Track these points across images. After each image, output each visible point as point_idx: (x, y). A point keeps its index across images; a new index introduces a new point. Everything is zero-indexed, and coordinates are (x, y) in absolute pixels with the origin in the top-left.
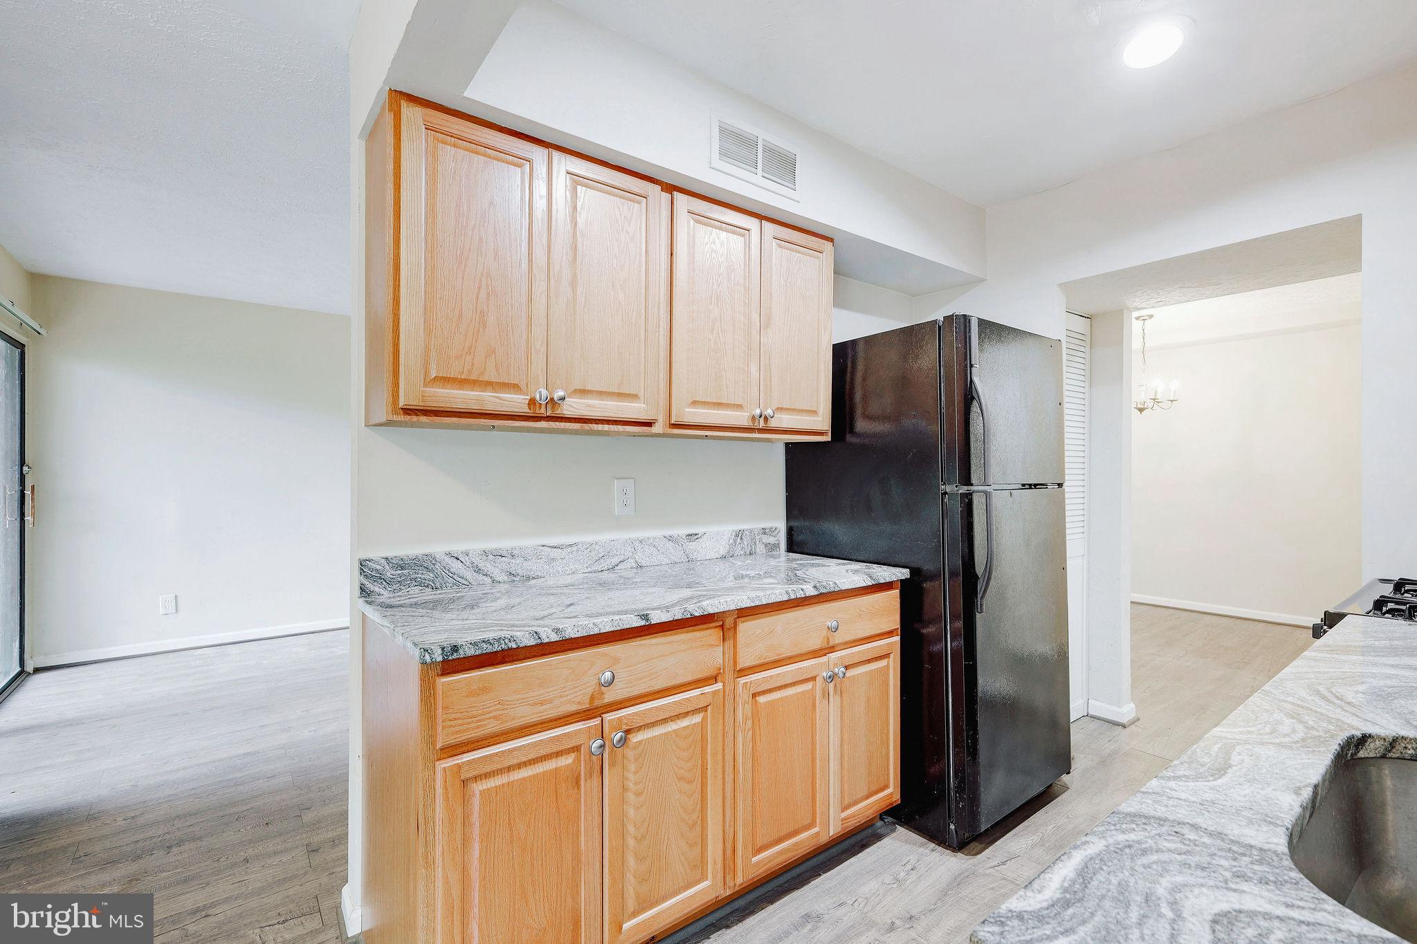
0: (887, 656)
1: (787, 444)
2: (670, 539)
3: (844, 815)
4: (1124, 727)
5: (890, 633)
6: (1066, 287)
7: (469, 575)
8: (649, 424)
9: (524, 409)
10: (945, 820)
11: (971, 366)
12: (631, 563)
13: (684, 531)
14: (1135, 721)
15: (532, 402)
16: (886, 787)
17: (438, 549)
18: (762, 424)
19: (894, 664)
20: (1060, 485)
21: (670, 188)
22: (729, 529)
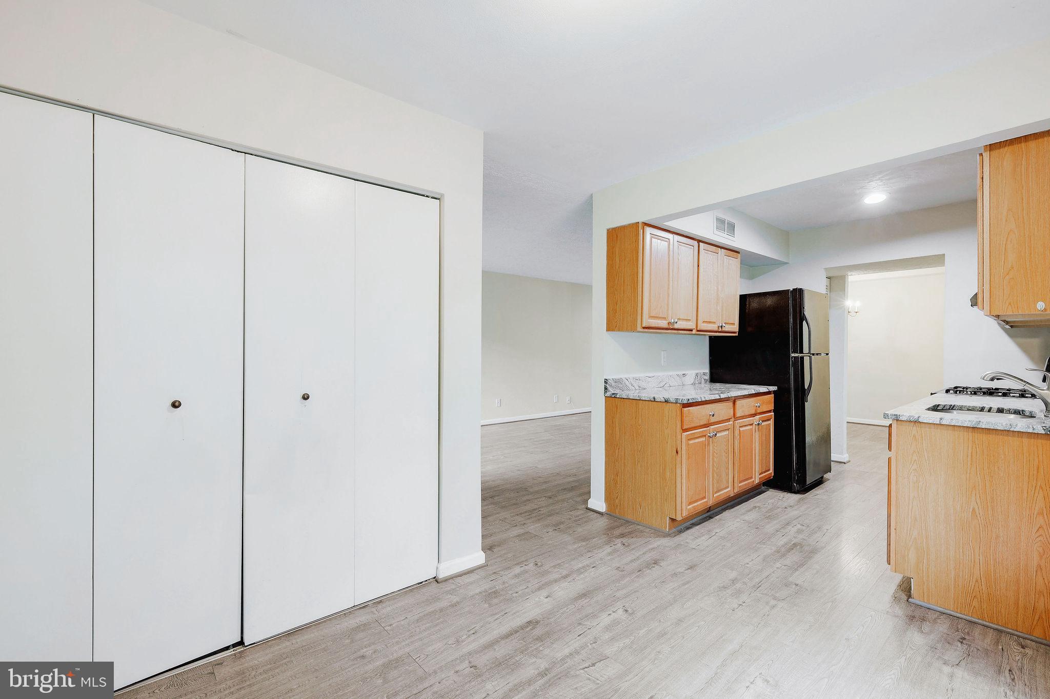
0: (769, 420)
1: (710, 337)
2: (678, 375)
3: (761, 476)
4: (845, 463)
5: (770, 411)
6: (826, 269)
7: (630, 386)
8: (691, 330)
9: (666, 326)
10: (792, 483)
11: (804, 308)
12: (667, 385)
13: (681, 373)
14: (849, 462)
15: (669, 323)
16: (769, 470)
17: (623, 376)
18: (720, 330)
19: (772, 422)
20: (827, 354)
21: (699, 241)
22: (694, 372)
